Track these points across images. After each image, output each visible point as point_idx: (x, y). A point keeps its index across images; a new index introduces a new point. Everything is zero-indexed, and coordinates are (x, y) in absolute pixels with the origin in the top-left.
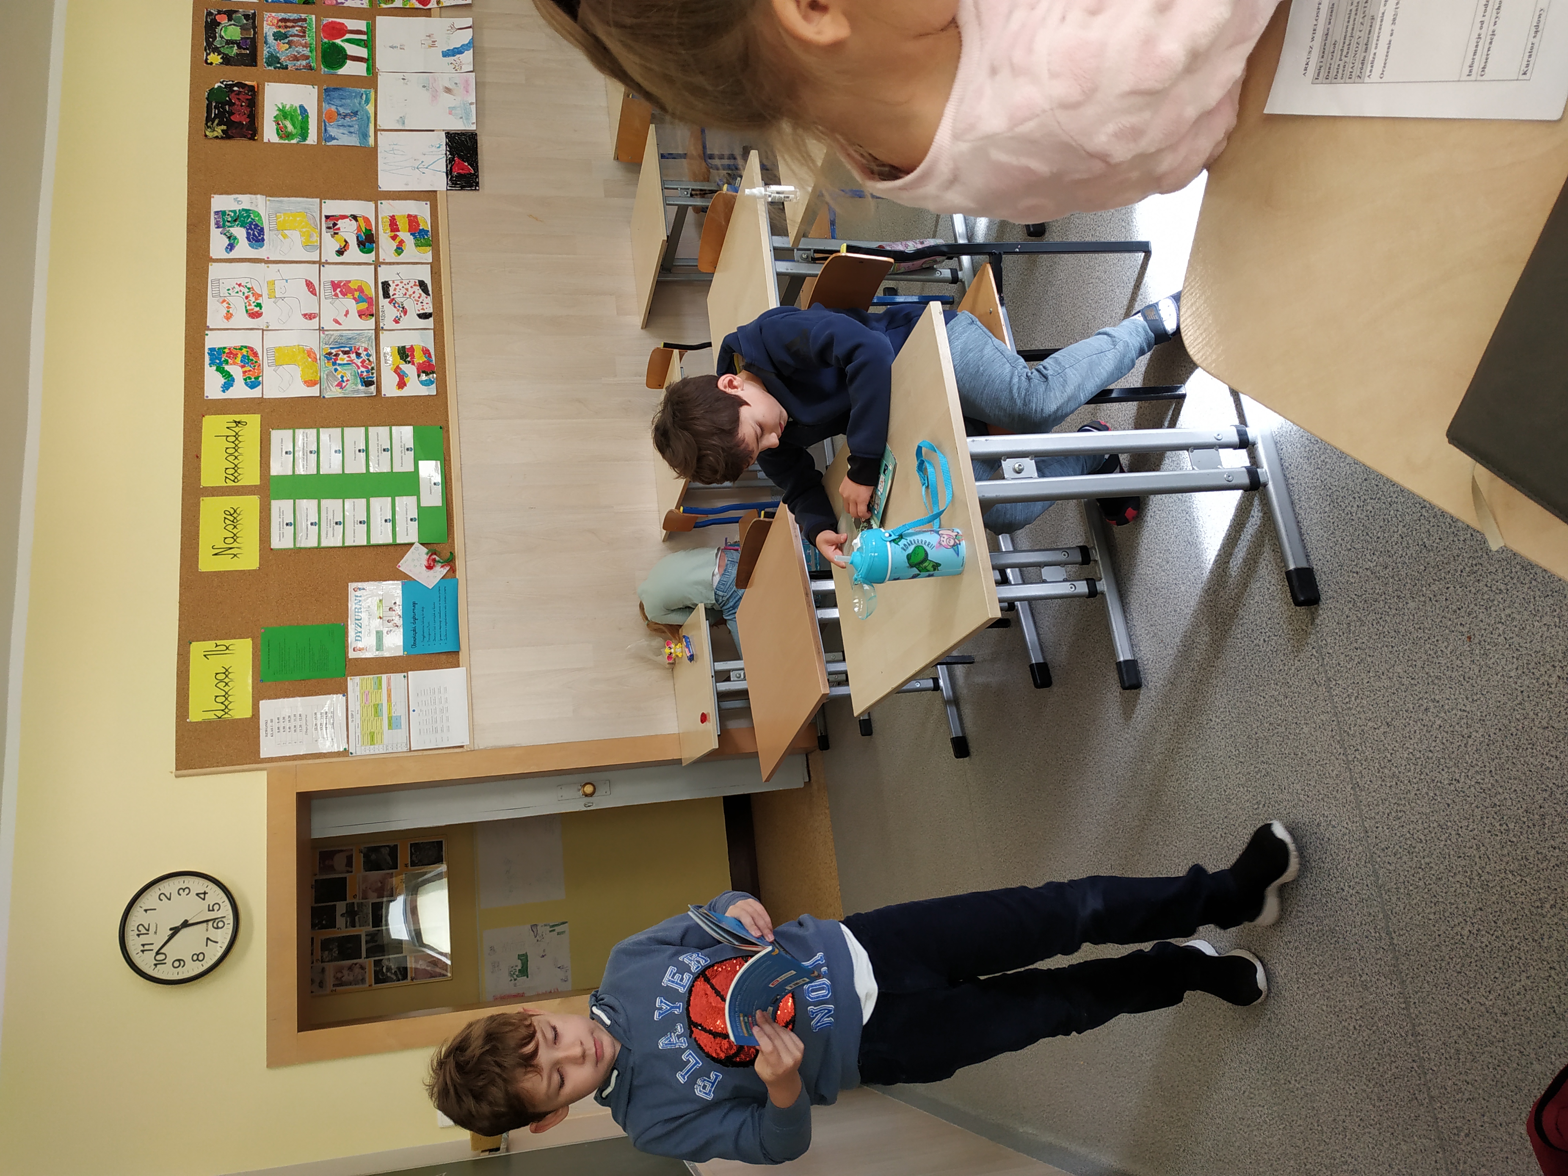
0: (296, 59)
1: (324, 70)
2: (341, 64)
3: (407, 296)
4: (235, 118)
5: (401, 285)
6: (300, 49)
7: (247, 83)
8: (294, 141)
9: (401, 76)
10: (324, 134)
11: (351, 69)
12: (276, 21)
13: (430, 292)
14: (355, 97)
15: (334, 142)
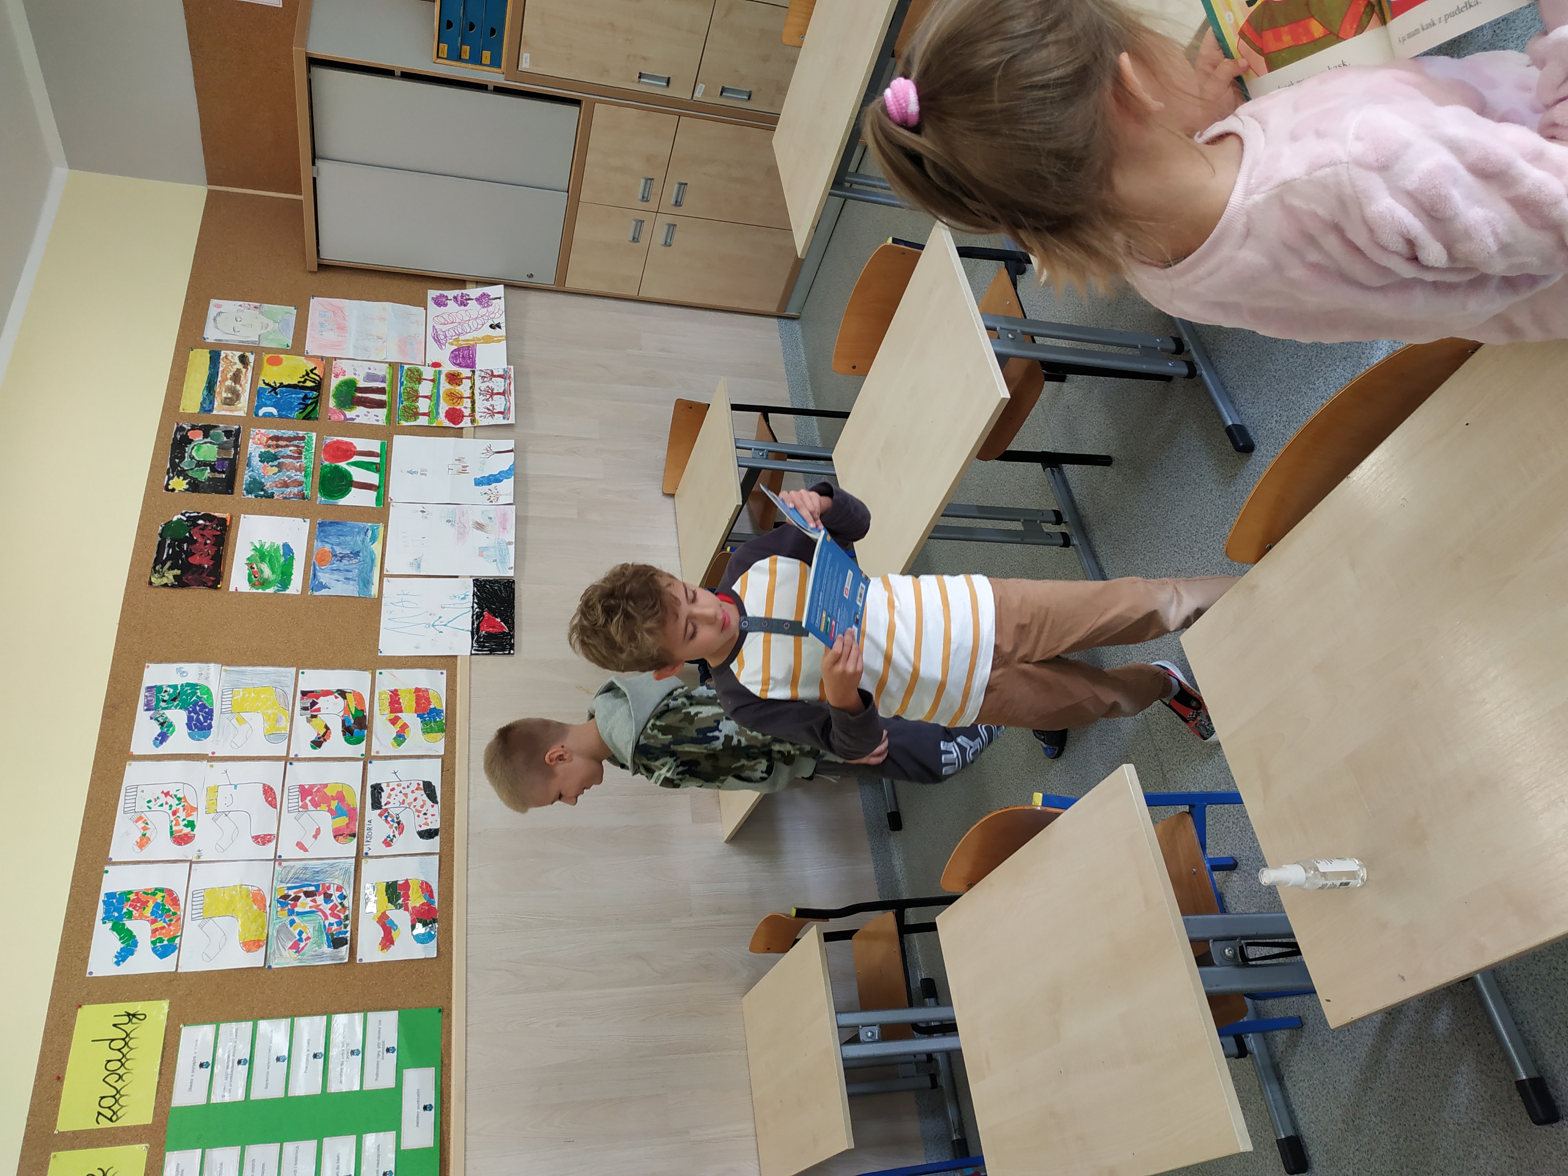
0: (286, 485)
1: (320, 499)
2: (344, 492)
3: (406, 805)
4: (195, 560)
5: (398, 789)
6: (292, 473)
7: (216, 514)
8: (270, 590)
9: (420, 507)
10: (312, 581)
11: (355, 498)
12: (265, 439)
13: (439, 799)
14: (358, 533)
15: (324, 592)
